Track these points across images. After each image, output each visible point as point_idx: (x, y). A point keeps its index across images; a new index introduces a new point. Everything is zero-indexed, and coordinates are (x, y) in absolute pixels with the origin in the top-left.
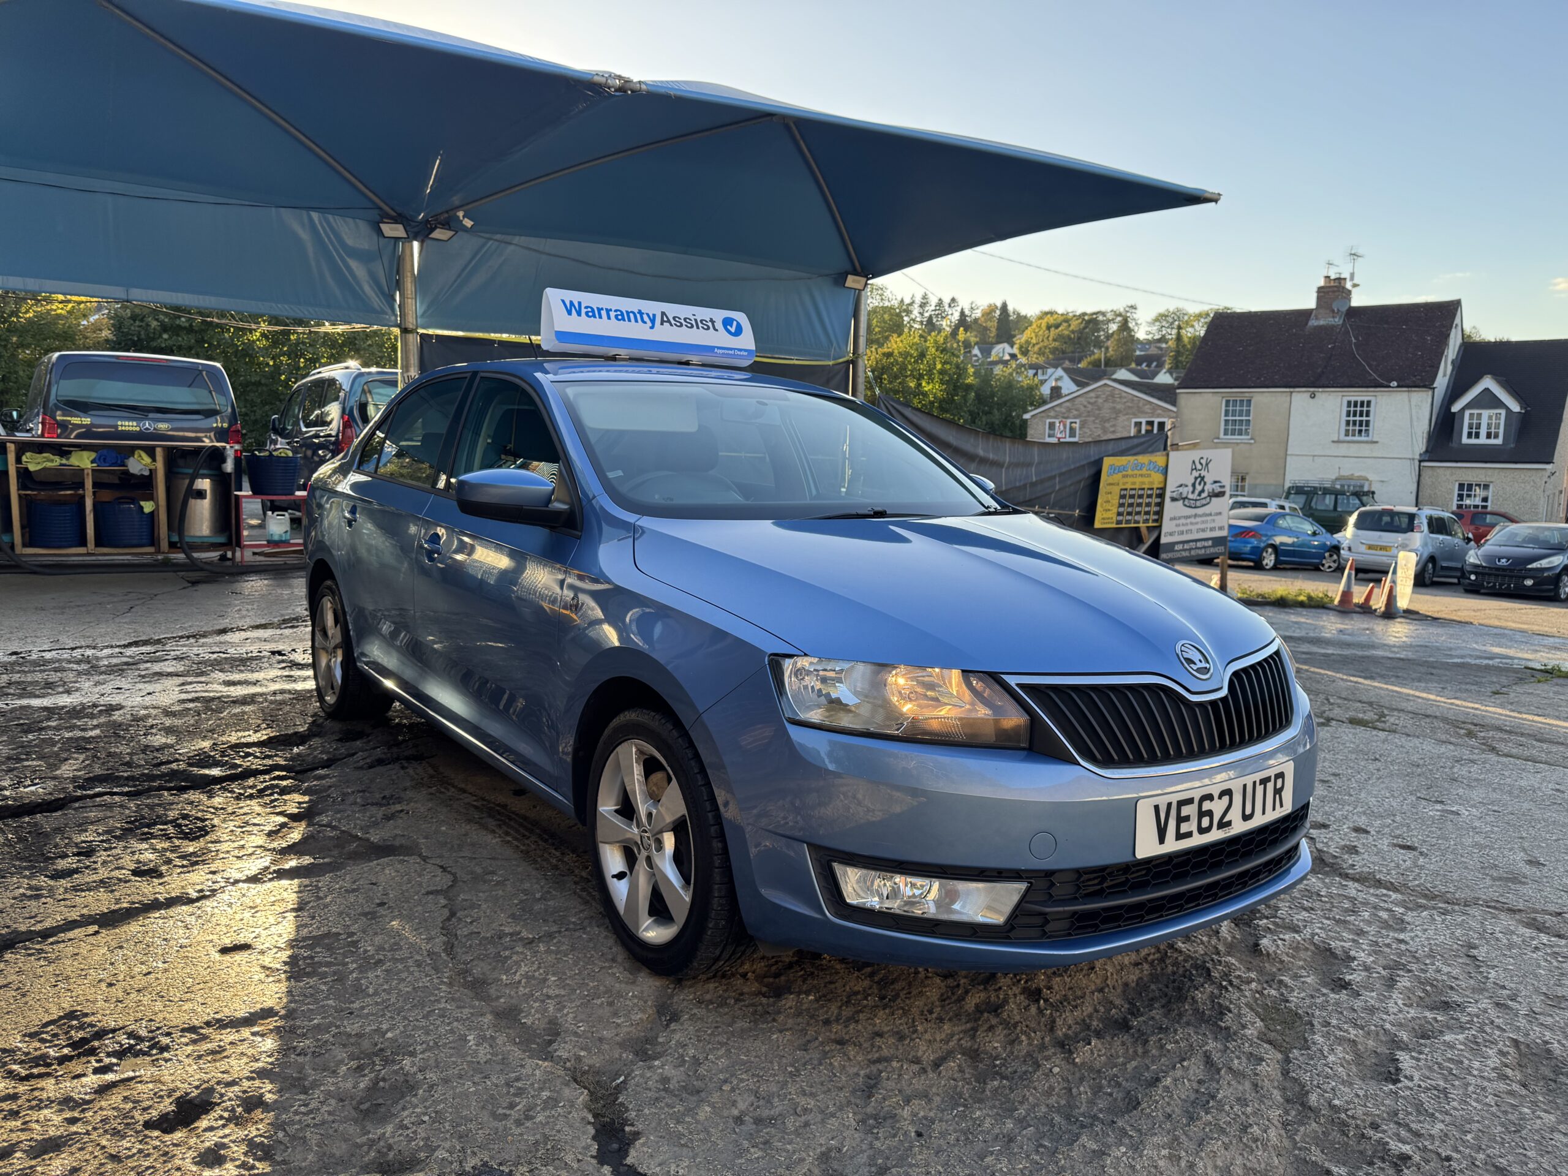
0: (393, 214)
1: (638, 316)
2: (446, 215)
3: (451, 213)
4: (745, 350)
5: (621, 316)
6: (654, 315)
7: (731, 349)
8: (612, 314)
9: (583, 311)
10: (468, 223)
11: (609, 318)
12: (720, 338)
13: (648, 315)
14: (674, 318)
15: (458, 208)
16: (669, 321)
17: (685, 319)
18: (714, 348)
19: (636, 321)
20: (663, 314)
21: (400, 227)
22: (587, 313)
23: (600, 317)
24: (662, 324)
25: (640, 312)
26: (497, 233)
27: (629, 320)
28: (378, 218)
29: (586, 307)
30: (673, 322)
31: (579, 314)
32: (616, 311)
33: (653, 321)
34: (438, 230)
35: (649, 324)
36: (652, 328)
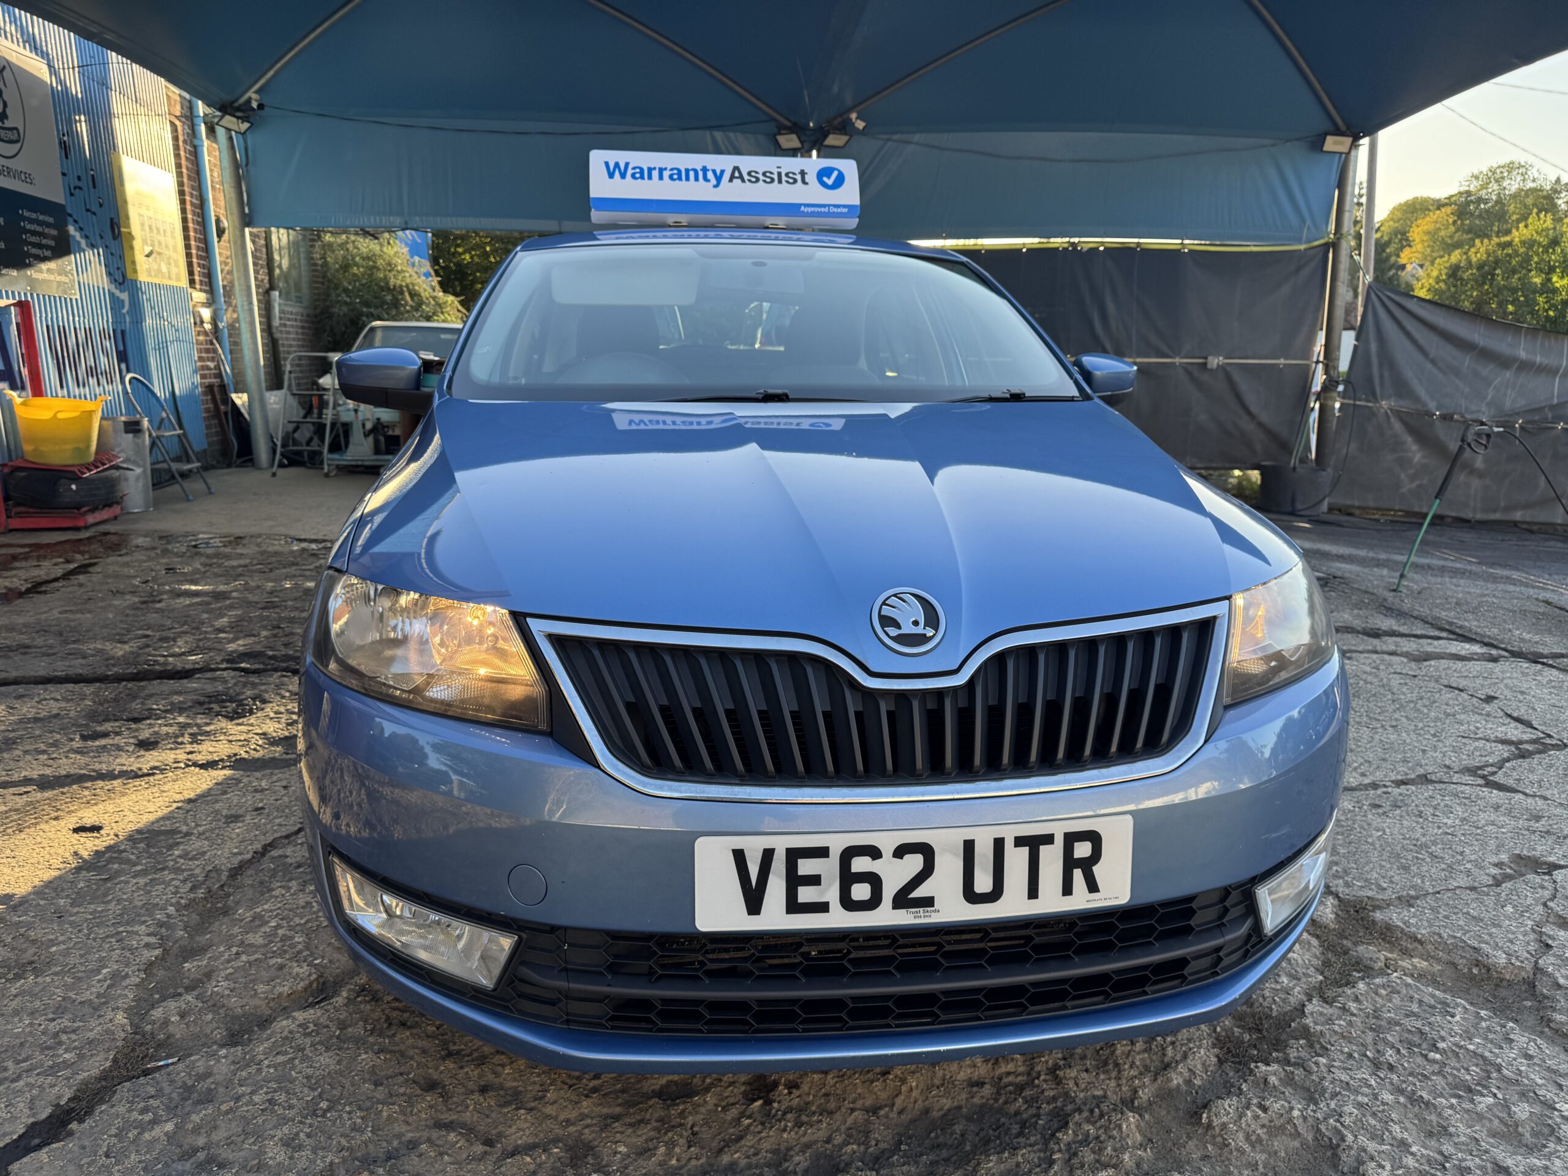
0: (788, 123)
1: (701, 174)
2: (840, 120)
3: (845, 116)
4: (844, 206)
6: (722, 172)
7: (824, 206)
8: (666, 174)
9: (630, 172)
10: (860, 125)
11: (661, 178)
12: (812, 194)
13: (714, 171)
14: (749, 174)
15: (851, 110)
17: (763, 173)
18: (800, 205)
19: (697, 179)
20: (736, 168)
21: (794, 136)
22: (633, 176)
23: (650, 178)
24: (731, 180)
25: (705, 170)
26: (897, 133)
27: (687, 179)
28: (776, 130)
29: (634, 168)
30: (746, 177)
31: (623, 176)
32: (672, 169)
33: (719, 179)
34: (831, 137)
35: (714, 182)
36: (716, 186)
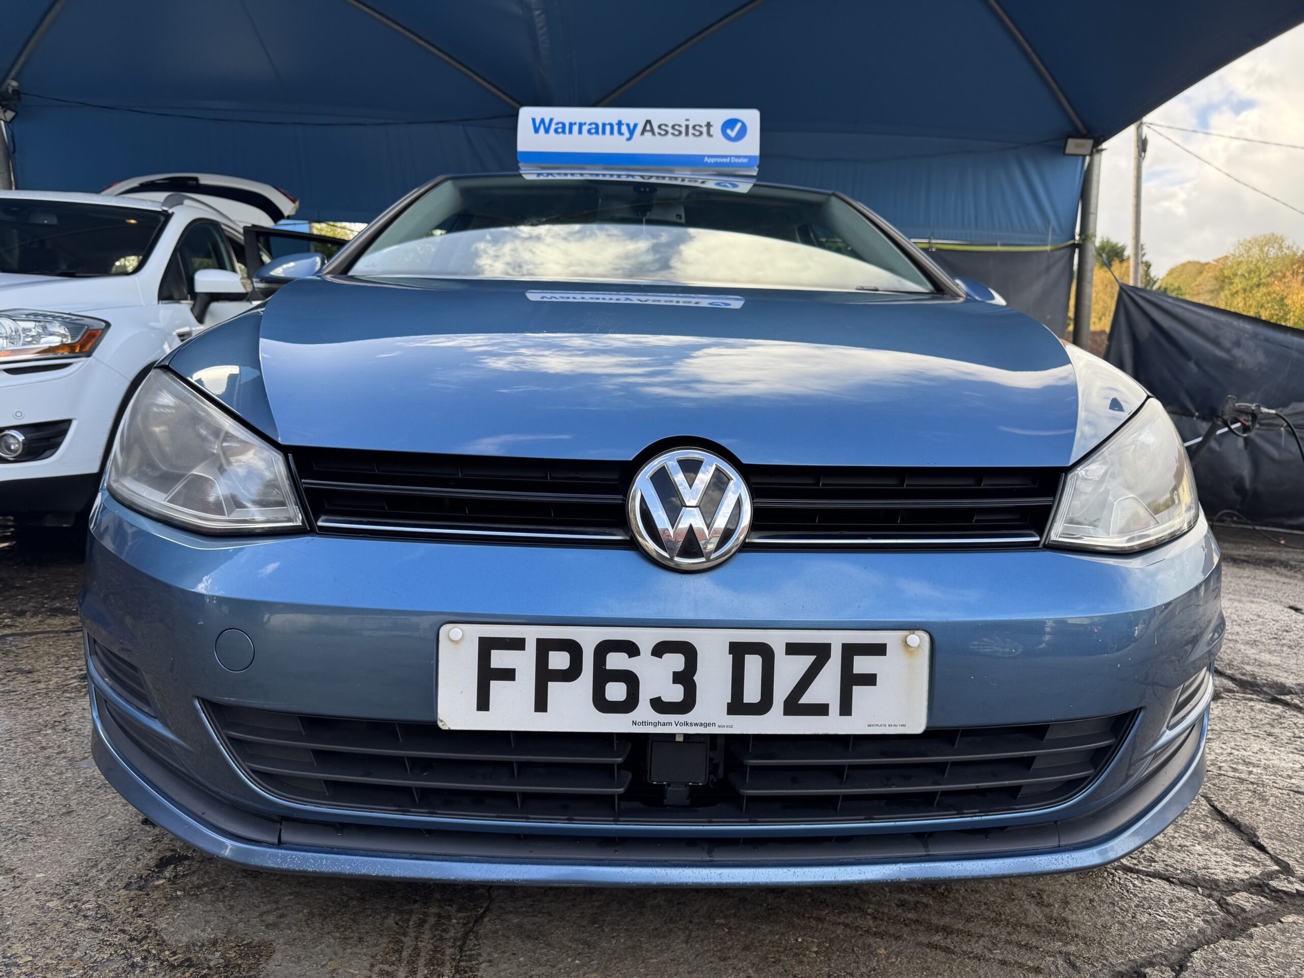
1: (616, 128)
4: (745, 157)
5: (596, 129)
6: (635, 125)
7: (726, 157)
8: (585, 128)
9: (553, 127)
11: (580, 132)
12: (718, 146)
13: (628, 125)
14: (660, 127)
16: (652, 130)
17: (673, 127)
18: (704, 156)
19: (612, 133)
20: (646, 122)
22: (556, 131)
23: (571, 132)
24: (642, 133)
25: (620, 124)
27: (604, 132)
29: (557, 124)
30: (656, 130)
32: (590, 124)
33: (632, 132)
35: (627, 135)
36: (629, 139)
